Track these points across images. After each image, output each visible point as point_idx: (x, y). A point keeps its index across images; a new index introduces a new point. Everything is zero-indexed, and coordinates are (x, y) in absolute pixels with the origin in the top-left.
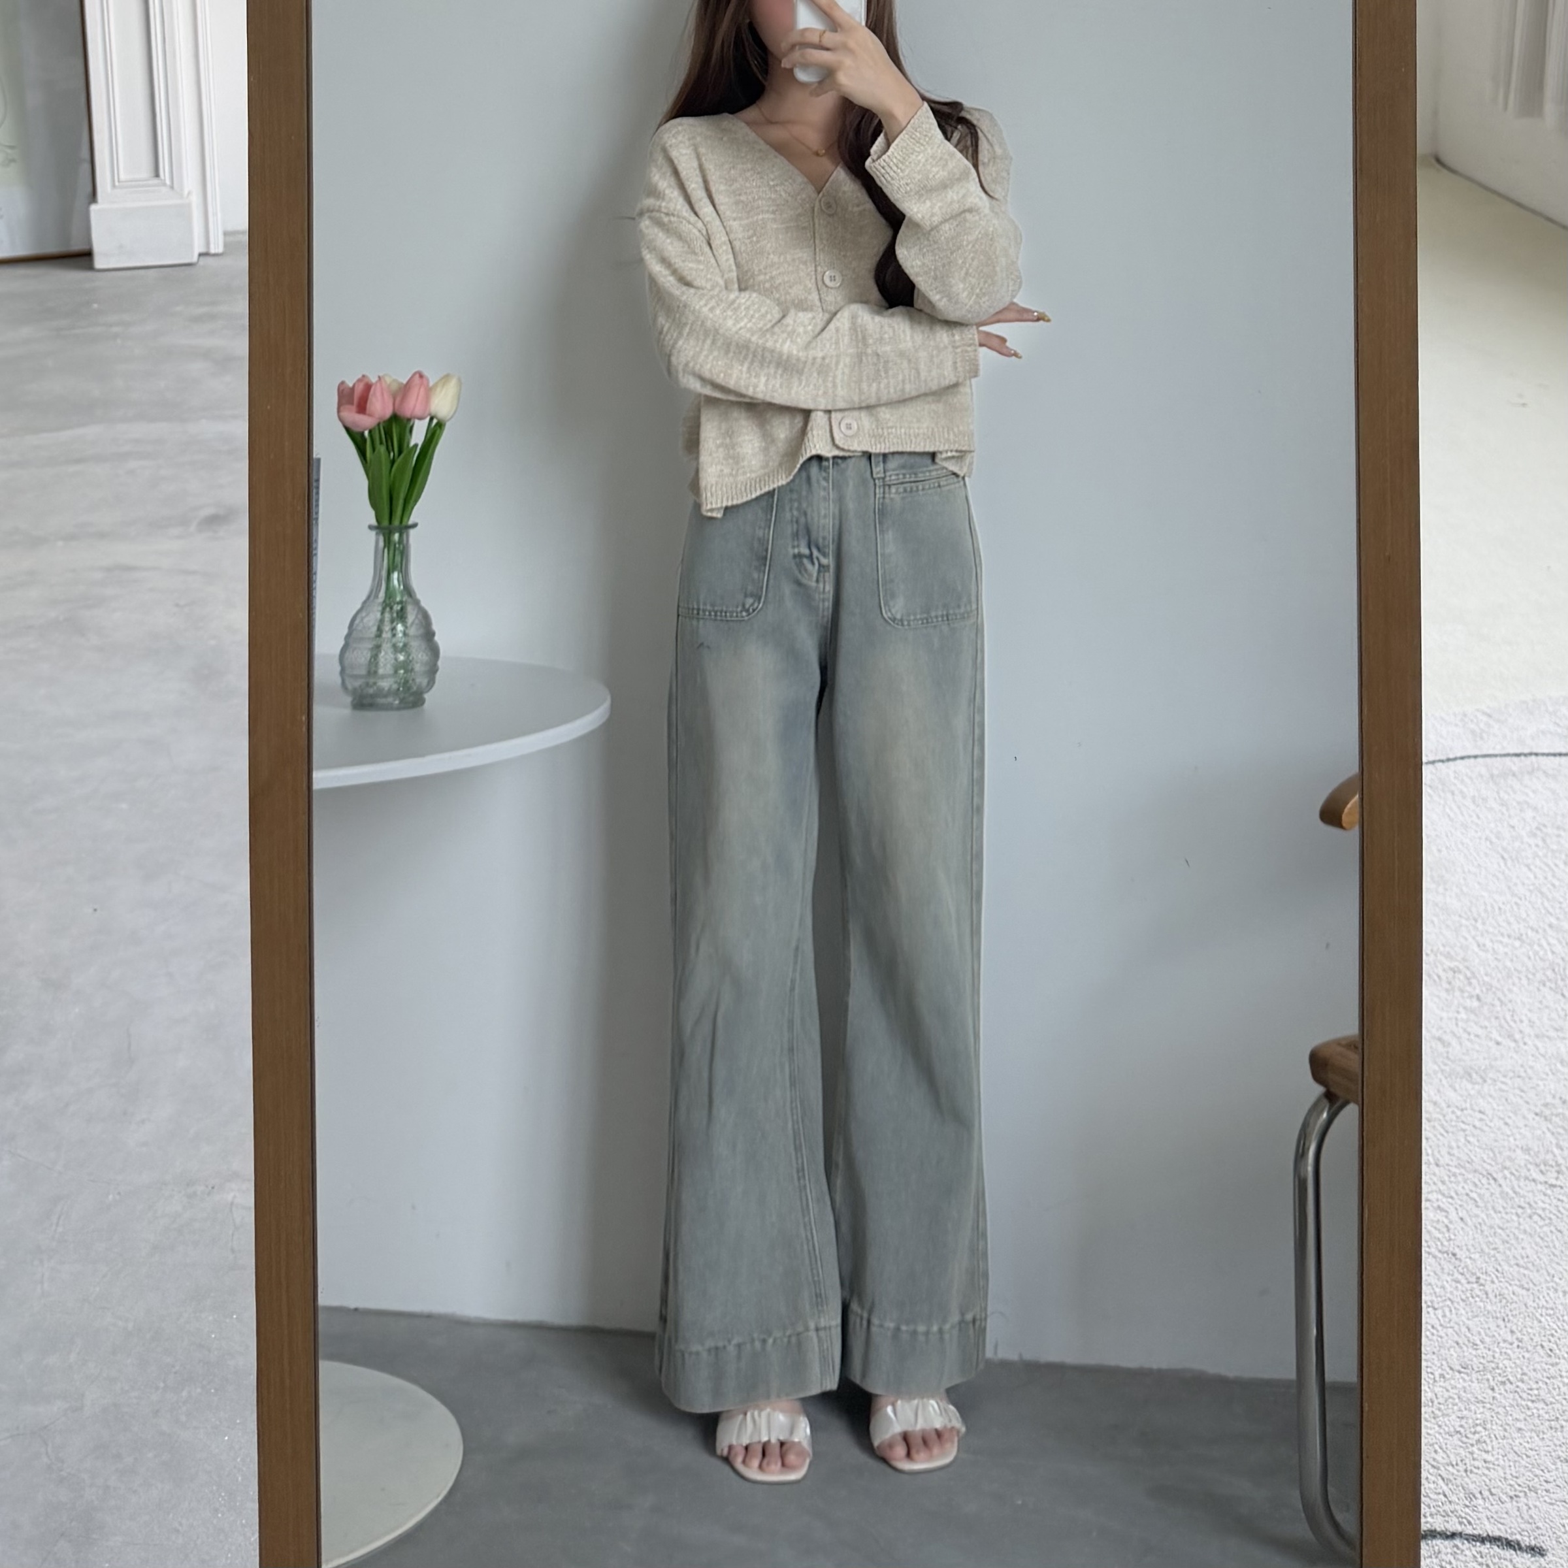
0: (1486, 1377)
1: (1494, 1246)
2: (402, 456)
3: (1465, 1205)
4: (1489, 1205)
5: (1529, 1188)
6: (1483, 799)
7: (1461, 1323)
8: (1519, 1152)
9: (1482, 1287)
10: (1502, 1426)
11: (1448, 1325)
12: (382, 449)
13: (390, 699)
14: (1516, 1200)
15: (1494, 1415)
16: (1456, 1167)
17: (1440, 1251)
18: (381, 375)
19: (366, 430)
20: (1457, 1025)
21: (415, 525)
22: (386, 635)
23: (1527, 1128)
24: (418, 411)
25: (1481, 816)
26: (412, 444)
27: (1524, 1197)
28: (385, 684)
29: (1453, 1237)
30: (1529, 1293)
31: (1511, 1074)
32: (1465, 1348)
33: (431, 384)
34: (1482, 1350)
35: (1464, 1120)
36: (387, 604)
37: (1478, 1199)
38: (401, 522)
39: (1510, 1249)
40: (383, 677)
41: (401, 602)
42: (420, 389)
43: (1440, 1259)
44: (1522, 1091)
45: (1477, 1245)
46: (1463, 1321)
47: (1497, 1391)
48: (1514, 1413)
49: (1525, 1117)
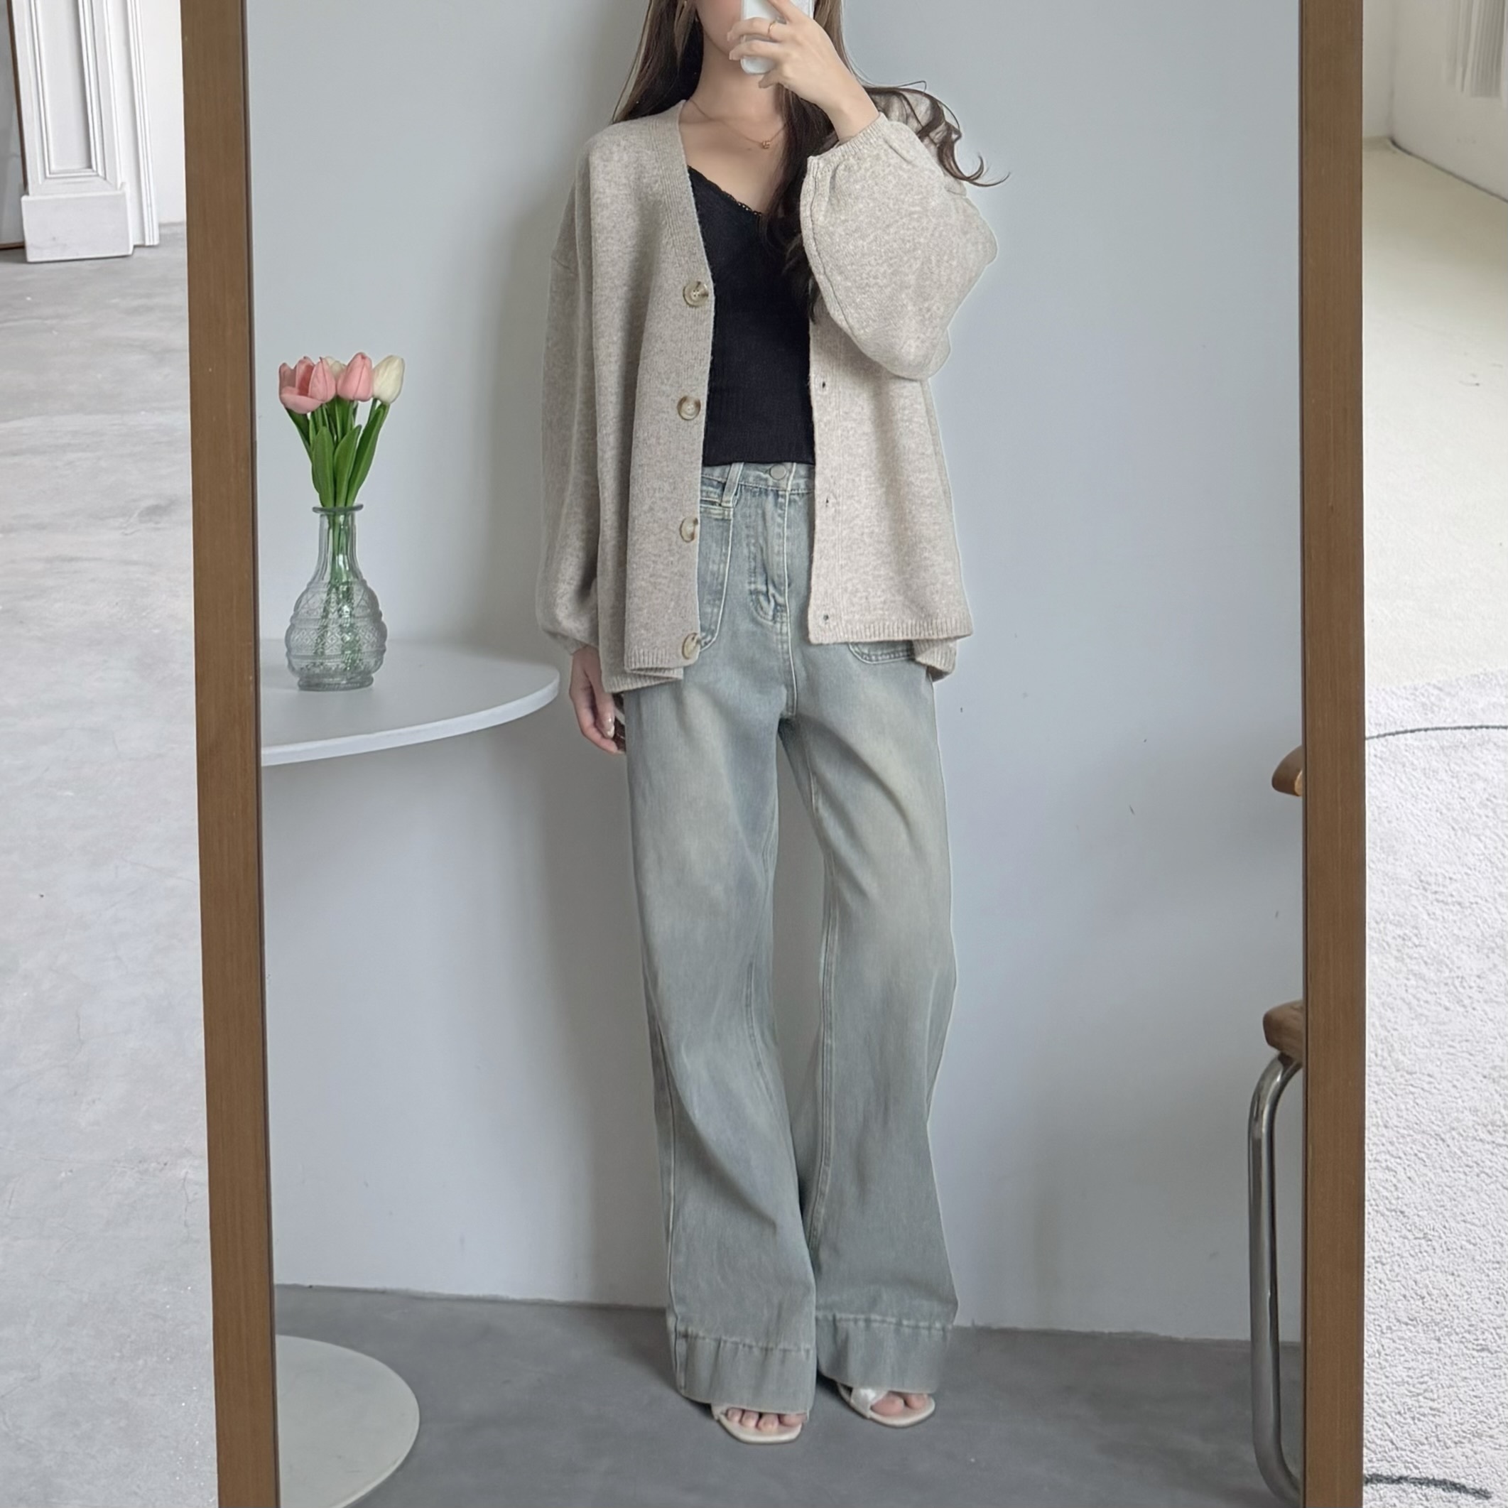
1: (1442, 1203)
2: (345, 438)
3: (1413, 1165)
4: (1437, 1165)
5: (1477, 1148)
6: (1433, 771)
7: (1408, 1277)
8: (1467, 1113)
9: (1429, 1243)
10: (1447, 1376)
11: (1395, 1279)
12: (325, 430)
13: (337, 680)
14: (1464, 1158)
15: (1441, 1366)
16: (1404, 1128)
17: (1387, 1209)
18: (323, 357)
19: (309, 411)
20: (1407, 991)
21: (360, 507)
22: (333, 616)
23: (1476, 1091)
24: (361, 392)
25: (1431, 787)
26: (356, 424)
27: (1471, 1156)
28: (331, 664)
29: (1401, 1195)
30: (1477, 1248)
31: (1458, 1038)
32: (1412, 1301)
33: (374, 366)
34: (1430, 1303)
35: (1413, 1083)
36: (333, 586)
37: (1425, 1159)
38: (346, 504)
39: (1456, 1206)
40: (330, 657)
41: (347, 583)
42: (362, 370)
43: (1388, 1216)
44: (1471, 1055)
45: (1424, 1203)
46: (1410, 1275)
47: (1443, 1341)
48: (1459, 1363)
49: (1472, 1080)
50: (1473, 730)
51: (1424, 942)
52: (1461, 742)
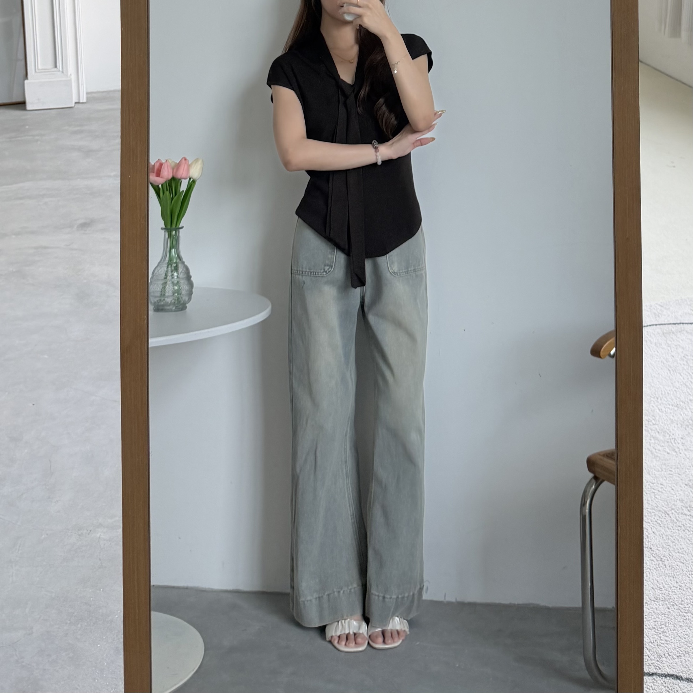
0: (666, 603)
1: (668, 544)
2: (176, 196)
3: (655, 526)
4: (666, 526)
5: (683, 518)
6: (660, 344)
8: (678, 501)
9: (663, 563)
10: (673, 625)
11: (649, 580)
12: (167, 193)
13: (171, 307)
14: (678, 523)
15: (670, 620)
16: (651, 509)
18: (167, 159)
19: (160, 184)
20: (650, 445)
21: (182, 228)
22: (169, 278)
23: (682, 491)
24: (184, 175)
25: (659, 352)
26: (181, 190)
27: (681, 522)
28: (169, 300)
29: (650, 540)
30: (684, 565)
31: (674, 467)
32: (656, 590)
33: (190, 163)
34: (664, 591)
35: (654, 488)
36: (170, 264)
37: (661, 523)
38: (176, 226)
39: (675, 546)
40: (168, 297)
41: (176, 263)
42: (185, 165)
44: (679, 474)
45: (660, 544)
46: (655, 578)
47: (671, 609)
48: (678, 619)
49: (680, 486)
50: (677, 325)
51: (657, 423)
52: (672, 331)
